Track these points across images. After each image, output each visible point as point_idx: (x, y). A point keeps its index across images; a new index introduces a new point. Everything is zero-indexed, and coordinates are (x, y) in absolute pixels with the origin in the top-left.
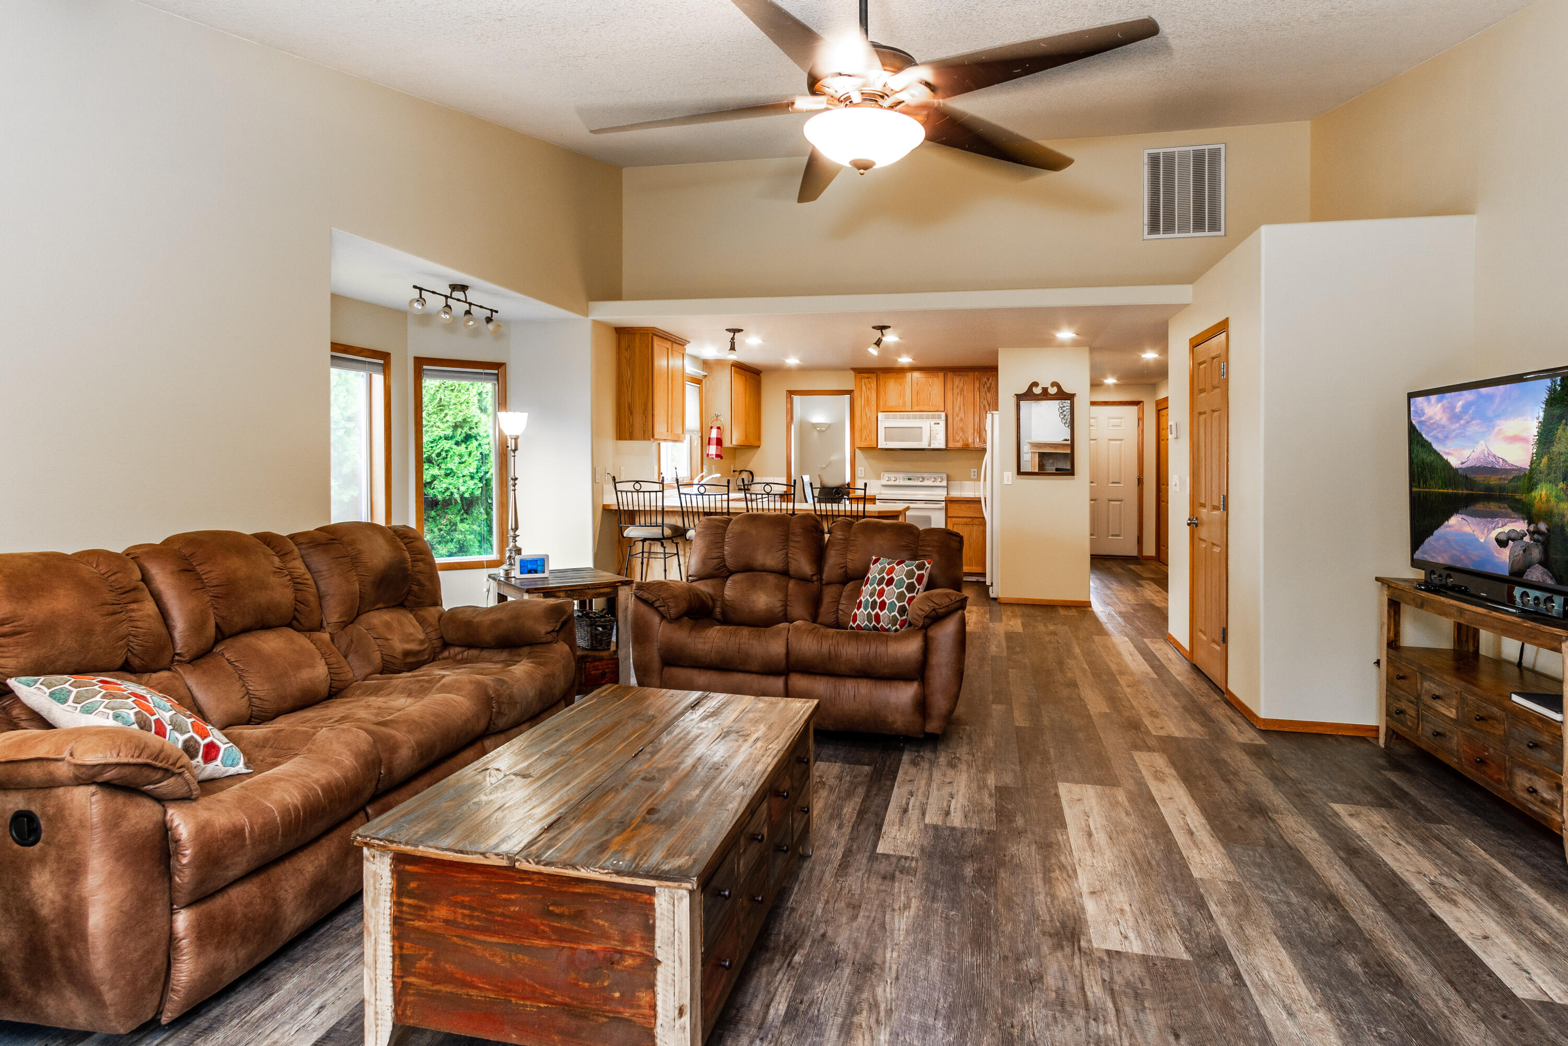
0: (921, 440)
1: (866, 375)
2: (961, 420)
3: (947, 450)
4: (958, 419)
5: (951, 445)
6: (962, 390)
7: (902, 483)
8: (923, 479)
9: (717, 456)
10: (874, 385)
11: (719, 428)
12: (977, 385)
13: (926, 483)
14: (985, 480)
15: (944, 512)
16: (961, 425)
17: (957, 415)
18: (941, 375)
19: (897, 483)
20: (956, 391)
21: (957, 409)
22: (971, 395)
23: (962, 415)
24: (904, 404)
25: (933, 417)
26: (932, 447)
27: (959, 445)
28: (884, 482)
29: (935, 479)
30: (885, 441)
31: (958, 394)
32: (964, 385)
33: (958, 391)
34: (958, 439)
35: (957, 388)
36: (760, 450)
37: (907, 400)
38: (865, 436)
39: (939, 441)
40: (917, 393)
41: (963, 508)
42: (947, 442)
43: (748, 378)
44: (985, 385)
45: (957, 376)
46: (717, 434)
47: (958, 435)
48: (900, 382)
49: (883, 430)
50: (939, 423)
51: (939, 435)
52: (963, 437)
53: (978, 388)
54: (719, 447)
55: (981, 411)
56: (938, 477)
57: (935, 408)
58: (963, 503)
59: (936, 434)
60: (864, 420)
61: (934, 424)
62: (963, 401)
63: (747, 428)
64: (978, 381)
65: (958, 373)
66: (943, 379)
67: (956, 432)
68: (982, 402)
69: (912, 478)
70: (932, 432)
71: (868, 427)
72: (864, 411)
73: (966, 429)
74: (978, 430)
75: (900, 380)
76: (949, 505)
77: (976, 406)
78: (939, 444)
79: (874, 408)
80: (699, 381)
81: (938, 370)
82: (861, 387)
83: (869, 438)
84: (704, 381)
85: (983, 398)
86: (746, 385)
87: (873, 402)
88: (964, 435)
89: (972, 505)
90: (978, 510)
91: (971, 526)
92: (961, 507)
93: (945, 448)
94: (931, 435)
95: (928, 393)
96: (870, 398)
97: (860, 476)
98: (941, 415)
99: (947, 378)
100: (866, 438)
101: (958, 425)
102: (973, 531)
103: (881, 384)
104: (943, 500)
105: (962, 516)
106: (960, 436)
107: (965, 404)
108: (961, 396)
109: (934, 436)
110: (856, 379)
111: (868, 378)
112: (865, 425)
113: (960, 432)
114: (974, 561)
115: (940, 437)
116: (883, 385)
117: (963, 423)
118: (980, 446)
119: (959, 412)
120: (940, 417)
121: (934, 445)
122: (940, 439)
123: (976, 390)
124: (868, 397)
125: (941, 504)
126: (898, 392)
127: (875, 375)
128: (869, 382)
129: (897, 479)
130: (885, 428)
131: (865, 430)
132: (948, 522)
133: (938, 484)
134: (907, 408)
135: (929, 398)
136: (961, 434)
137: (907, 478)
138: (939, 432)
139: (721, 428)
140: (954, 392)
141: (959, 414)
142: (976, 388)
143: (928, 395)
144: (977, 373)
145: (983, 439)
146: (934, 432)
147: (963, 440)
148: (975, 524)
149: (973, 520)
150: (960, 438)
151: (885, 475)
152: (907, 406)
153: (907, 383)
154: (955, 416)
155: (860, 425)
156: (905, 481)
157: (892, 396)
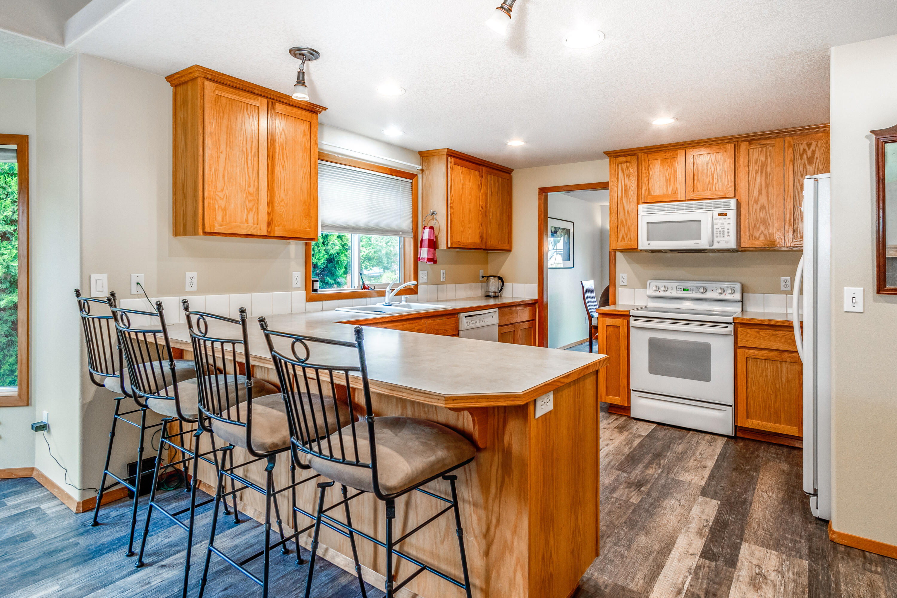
0: (699, 238)
1: (623, 159)
2: (763, 208)
3: (739, 250)
4: (757, 207)
5: (745, 244)
6: (764, 165)
7: (675, 294)
8: (705, 290)
9: (429, 260)
10: (633, 171)
11: (432, 228)
12: (789, 154)
13: (709, 295)
14: (801, 292)
15: (731, 339)
16: (762, 215)
17: (756, 202)
18: (730, 147)
19: (668, 294)
20: (754, 167)
21: (756, 193)
22: (778, 171)
23: (763, 200)
24: (675, 192)
25: (717, 207)
26: (716, 246)
27: (759, 243)
28: (650, 292)
29: (723, 291)
30: (648, 240)
31: (757, 172)
32: (766, 158)
33: (756, 168)
34: (757, 236)
35: (756, 163)
36: (511, 254)
37: (678, 186)
38: (623, 235)
39: (726, 239)
40: (694, 175)
41: (765, 335)
42: (739, 240)
43: (484, 174)
44: (803, 154)
45: (756, 146)
46: (430, 235)
47: (758, 229)
48: (669, 163)
49: (645, 226)
50: (726, 215)
51: (726, 230)
52: (766, 232)
53: (791, 160)
54: (432, 250)
55: (797, 194)
56: (728, 287)
57: (721, 194)
58: (765, 327)
59: (722, 228)
60: (621, 215)
61: (719, 215)
62: (765, 180)
63: (483, 229)
64: (791, 150)
65: (758, 142)
66: (733, 153)
67: (755, 225)
68: (799, 180)
69: (689, 288)
70: (715, 227)
71: (626, 224)
72: (622, 204)
73: (770, 222)
74: (790, 220)
75: (669, 160)
76: (739, 330)
77: (788, 186)
78: (727, 242)
79: (634, 199)
80: (411, 176)
81: (726, 141)
82: (618, 174)
83: (627, 237)
84: (420, 176)
85: (799, 174)
86: (481, 181)
87: (632, 192)
88: (767, 230)
89: (779, 332)
90: (789, 341)
91: (779, 363)
92: (761, 333)
93: (735, 248)
94: (715, 230)
95: (711, 174)
96: (628, 188)
97: (621, 283)
98: (729, 202)
99: (740, 151)
100: (623, 238)
101: (758, 216)
102: (781, 371)
103: (644, 168)
104: (732, 321)
105: (762, 347)
106: (760, 231)
107: (770, 185)
108: (761, 174)
109: (718, 232)
110: (612, 167)
111: (627, 162)
112: (622, 222)
113: (761, 225)
114: (783, 415)
115: (728, 232)
116: (645, 170)
117: (766, 213)
118: (795, 245)
119: (759, 196)
120: (728, 206)
121: (719, 244)
122: (728, 236)
123: (788, 162)
124: (626, 186)
125: (727, 327)
126: (666, 177)
127: (635, 157)
128: (628, 168)
129: (668, 289)
130: (648, 223)
131: (622, 228)
132: (738, 354)
133: (727, 297)
134: (679, 196)
135: (711, 181)
136: (762, 228)
137: (683, 287)
138: (726, 226)
139: (434, 227)
140: (751, 169)
141: (758, 199)
142: (789, 160)
143: (711, 176)
144: (788, 139)
145: (800, 234)
146: (719, 226)
147: (765, 236)
148: (784, 360)
149: (780, 356)
150: (761, 234)
151: (651, 283)
152: (679, 194)
153: (679, 163)
154: (752, 202)
155: (616, 221)
156: (679, 292)
157: (658, 183)
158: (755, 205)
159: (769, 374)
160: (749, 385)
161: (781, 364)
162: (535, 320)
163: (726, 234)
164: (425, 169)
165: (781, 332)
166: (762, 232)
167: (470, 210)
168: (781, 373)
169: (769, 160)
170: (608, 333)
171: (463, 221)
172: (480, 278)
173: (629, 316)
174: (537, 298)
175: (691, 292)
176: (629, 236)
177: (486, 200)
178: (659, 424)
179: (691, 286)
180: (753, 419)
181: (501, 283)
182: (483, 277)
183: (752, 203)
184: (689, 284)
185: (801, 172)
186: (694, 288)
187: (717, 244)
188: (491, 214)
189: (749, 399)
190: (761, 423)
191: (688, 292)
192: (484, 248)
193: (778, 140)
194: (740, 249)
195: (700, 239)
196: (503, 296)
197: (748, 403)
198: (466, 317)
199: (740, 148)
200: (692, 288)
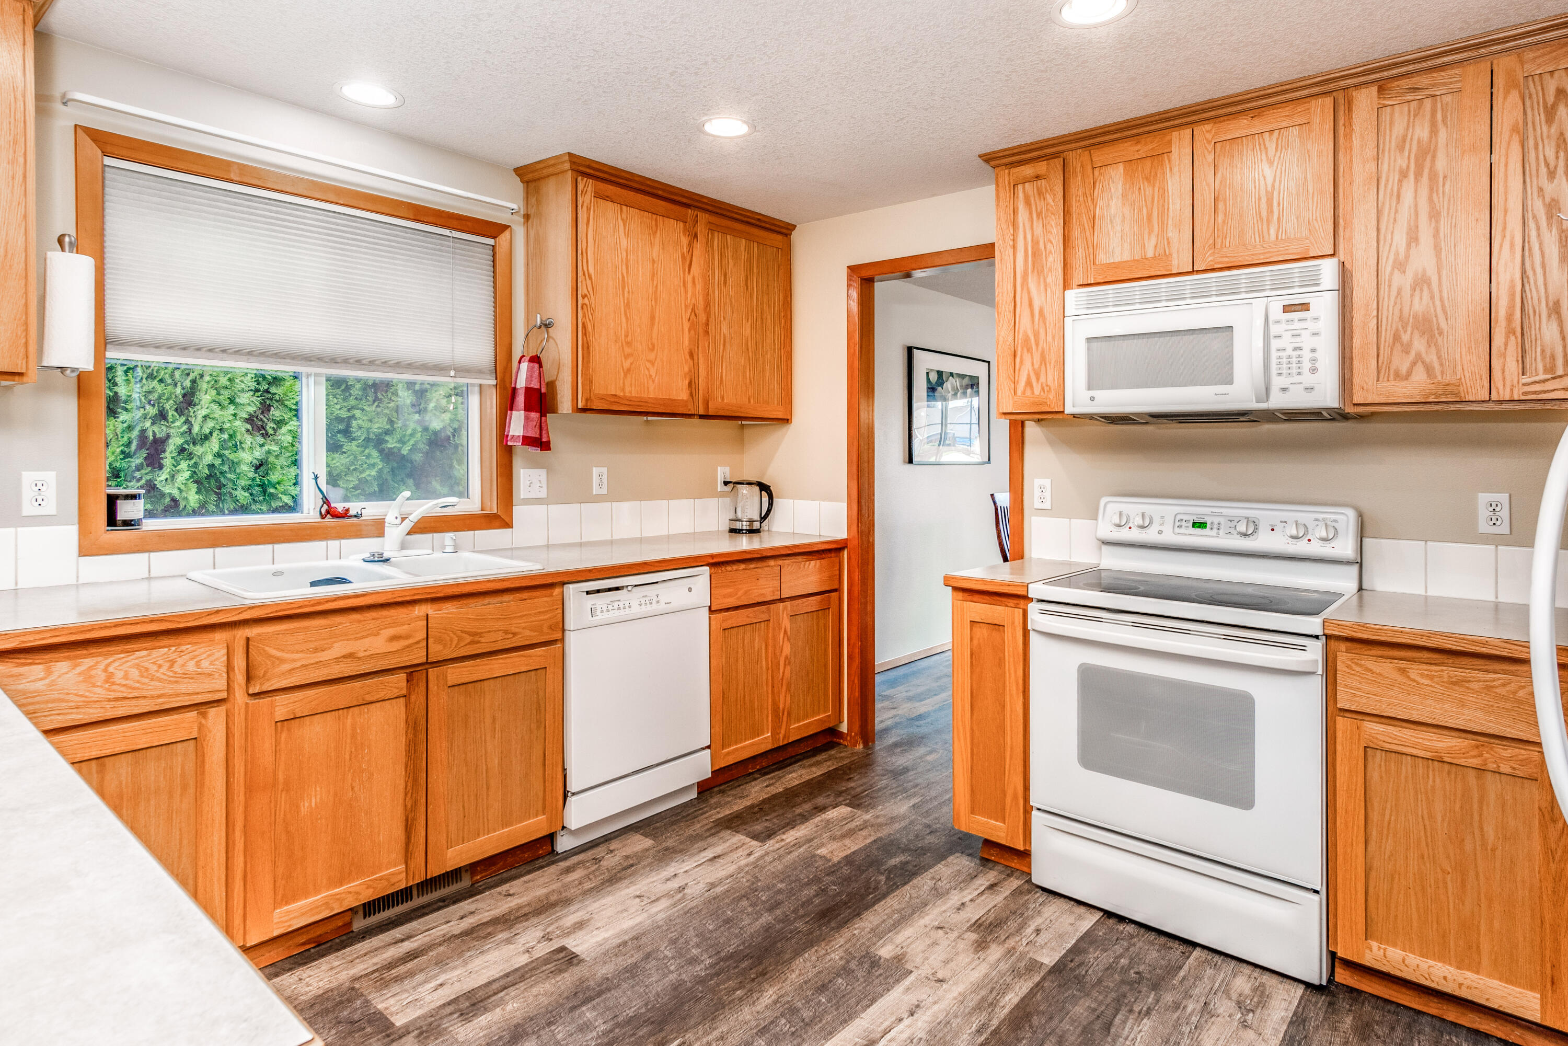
0: (1229, 381)
1: (1028, 170)
2: (1421, 282)
3: (1348, 412)
4: (1403, 282)
5: (1366, 393)
6: (1426, 153)
7: (1169, 537)
8: (1253, 526)
9: (529, 441)
10: (1054, 201)
11: (536, 360)
12: (1508, 112)
13: (1263, 542)
15: (1315, 687)
16: (1420, 305)
17: (1400, 266)
18: (1321, 109)
19: (1151, 536)
20: (1394, 162)
21: (1400, 239)
22: (1472, 167)
23: (1423, 259)
24: (1164, 251)
25: (1281, 285)
26: (1277, 401)
27: (1410, 391)
28: (1106, 530)
29: (1304, 530)
30: (1090, 388)
31: (1404, 175)
32: (1434, 131)
33: (1402, 162)
34: (1404, 370)
35: (1401, 148)
36: (790, 432)
37: (1172, 233)
38: (1029, 375)
39: (1308, 378)
40: (1216, 200)
41: (1423, 681)
42: (1346, 382)
43: (702, 229)
44: (1554, 106)
45: (1402, 94)
46: (529, 378)
47: (1406, 350)
48: (1147, 171)
49: (1082, 347)
50: (1305, 307)
51: (1306, 355)
52: (1432, 358)
53: (1515, 129)
54: (535, 415)
55: (1533, 233)
56: (1317, 520)
57: (1294, 250)
58: (1426, 655)
59: (1295, 349)
60: (1025, 323)
61: (1287, 309)
62: (1430, 199)
63: (695, 367)
64: (1514, 96)
65: (1406, 83)
66: (1329, 126)
67: (1396, 338)
68: (1541, 190)
69: (1208, 520)
70: (1275, 344)
71: (1037, 344)
72: (1025, 291)
73: (1443, 324)
74: (1509, 318)
75: (1148, 163)
76: (1343, 659)
77: (1506, 212)
78: (1309, 389)
79: (1055, 276)
80: (493, 230)
81: (1306, 92)
82: (1015, 212)
83: (1038, 379)
84: (519, 232)
85: (1543, 170)
86: (690, 245)
87: (1051, 259)
88: (1433, 349)
89: (1473, 674)
90: (1508, 706)
91: (1472, 773)
92: (1413, 674)
93: (1335, 405)
94: (1274, 355)
95: (1263, 193)
96: (1042, 246)
97: (1038, 505)
98: (1317, 269)
99: (1351, 118)
100: (1029, 384)
101: (1406, 310)
102: (1481, 802)
103: (1081, 190)
104: (1319, 632)
105: (1415, 717)
106: (1413, 354)
107: (1444, 213)
108: (1417, 180)
109: (1285, 360)
110: (1002, 194)
111: (1038, 177)
112: (1026, 340)
113: (1416, 335)
114: (1485, 946)
115: (1314, 360)
116: (1085, 194)
117: (1432, 298)
118: (1525, 393)
119: (1409, 246)
120: (1313, 281)
121: (1288, 394)
122: (1314, 370)
123: (1506, 136)
124: (1035, 243)
125: (1303, 648)
126: (1140, 210)
127: (1058, 163)
128: (1040, 193)
129: (1151, 522)
130: (1089, 340)
131: (1027, 357)
132: (1339, 735)
133: (1316, 548)
134: (1175, 262)
135: (1264, 214)
136: (1419, 345)
137: (1192, 518)
138: (1307, 342)
139: (543, 358)
140: (1385, 167)
141: (1407, 257)
142: (1506, 128)
143: (1264, 200)
144: (1504, 64)
145: (1544, 358)
146: (1287, 342)
147: (1429, 370)
148: (1492, 766)
149: (1475, 753)
150: (1414, 364)
151: (1109, 506)
152: (1175, 256)
153: (1176, 170)
154: (1387, 267)
155: (1011, 339)
156: (1182, 531)
157: (1118, 228)
158: (1398, 279)
159: (1438, 807)
160: (1374, 834)
161: (1478, 778)
162: (838, 590)
163: (1307, 365)
164: (532, 211)
165: (1481, 675)
166: (1419, 358)
167: (652, 318)
168: (1481, 810)
169: (1443, 135)
170: (975, 642)
171: (629, 344)
172: (720, 487)
173: (1026, 598)
174: (845, 536)
175: (1215, 532)
176: (1042, 379)
177: (707, 295)
178: (1109, 914)
179: (1213, 514)
180: (1387, 943)
181: (765, 499)
182: (726, 483)
183: (1389, 269)
184: (1208, 511)
185: (1547, 165)
186: (1222, 520)
187: (1281, 394)
188: (725, 329)
189: (1373, 874)
190: (1414, 960)
191: (1206, 531)
192: (701, 412)
193: (1471, 69)
194: (1350, 410)
195: (1231, 383)
196: (774, 529)
197: (1371, 890)
198: (588, 593)
199: (1350, 110)
200: (1216, 520)
